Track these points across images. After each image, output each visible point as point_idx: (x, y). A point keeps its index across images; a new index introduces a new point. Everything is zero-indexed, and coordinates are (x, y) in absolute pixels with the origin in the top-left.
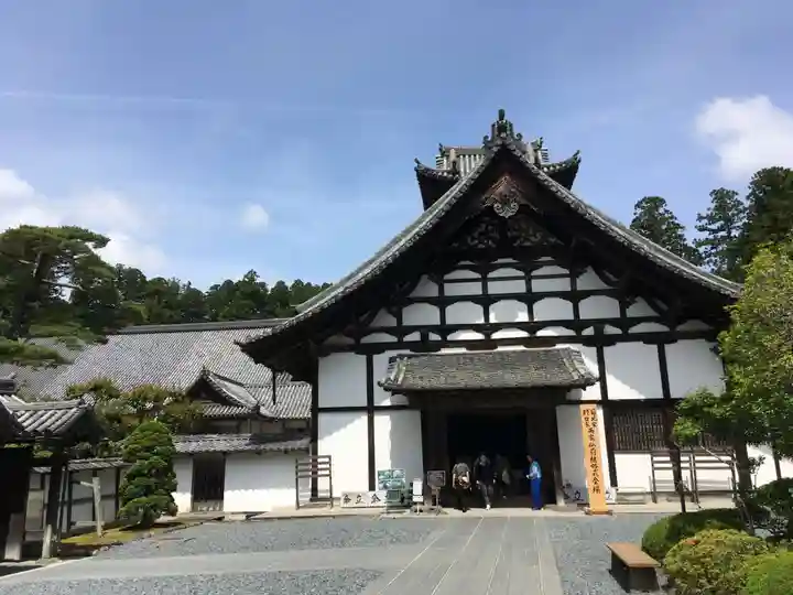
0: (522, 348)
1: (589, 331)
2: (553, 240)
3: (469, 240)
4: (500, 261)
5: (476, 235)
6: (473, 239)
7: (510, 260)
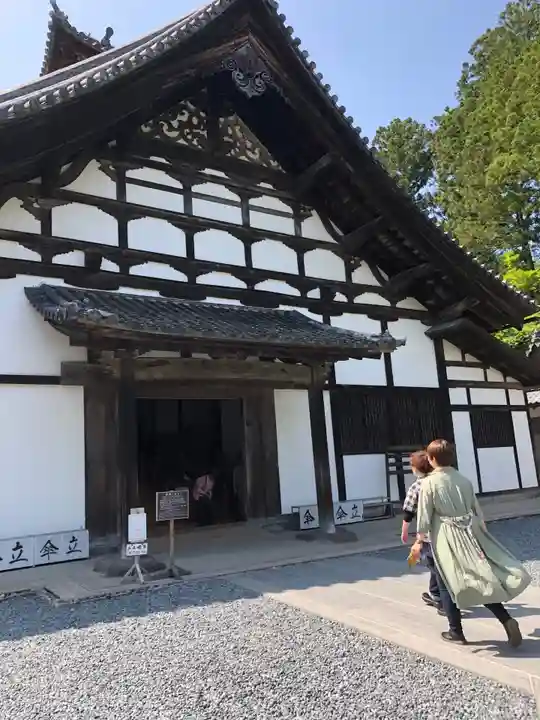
0: (236, 303)
1: (315, 294)
2: (274, 164)
3: (165, 127)
4: (208, 171)
5: (175, 124)
6: (171, 128)
7: (221, 174)
